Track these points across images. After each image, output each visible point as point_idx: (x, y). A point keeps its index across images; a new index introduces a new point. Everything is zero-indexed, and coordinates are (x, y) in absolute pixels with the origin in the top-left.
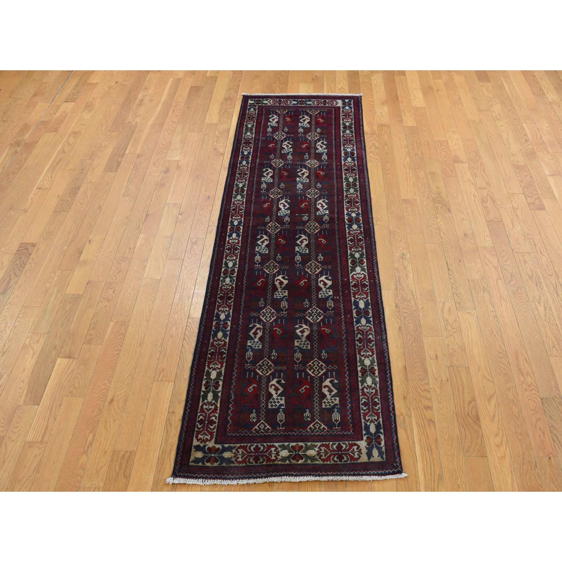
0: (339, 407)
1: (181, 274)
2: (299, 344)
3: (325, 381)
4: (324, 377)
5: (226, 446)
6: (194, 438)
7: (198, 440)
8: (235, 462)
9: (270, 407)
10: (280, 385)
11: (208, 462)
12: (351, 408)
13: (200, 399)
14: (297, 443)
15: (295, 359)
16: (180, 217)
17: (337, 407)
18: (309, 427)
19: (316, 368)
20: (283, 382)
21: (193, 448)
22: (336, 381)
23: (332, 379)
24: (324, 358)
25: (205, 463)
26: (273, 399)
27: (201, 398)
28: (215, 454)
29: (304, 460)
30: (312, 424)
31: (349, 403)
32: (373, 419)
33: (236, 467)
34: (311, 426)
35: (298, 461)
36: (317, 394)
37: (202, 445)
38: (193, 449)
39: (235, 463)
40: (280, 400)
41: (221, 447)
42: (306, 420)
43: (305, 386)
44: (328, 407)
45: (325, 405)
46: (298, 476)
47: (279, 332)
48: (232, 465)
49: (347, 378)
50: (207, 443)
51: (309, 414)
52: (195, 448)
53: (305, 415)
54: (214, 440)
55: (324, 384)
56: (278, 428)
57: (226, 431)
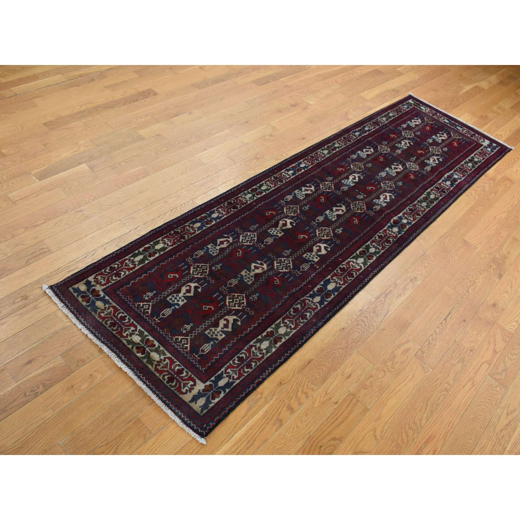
0: (217, 342)
1: (223, 171)
2: (245, 275)
3: (231, 315)
4: (234, 312)
5: (107, 298)
6: (94, 275)
7: (95, 278)
8: (98, 313)
9: (168, 299)
10: (195, 291)
11: (82, 297)
12: (226, 352)
13: (130, 254)
14: (154, 340)
15: (229, 282)
16: (268, 137)
17: (215, 341)
18: (177, 337)
19: (236, 301)
20: (200, 290)
21: (86, 280)
22: (239, 323)
23: (238, 319)
24: (251, 299)
25: (80, 296)
26: (178, 296)
27: (132, 254)
28: (93, 297)
29: (143, 356)
30: (182, 337)
31: (228, 346)
32: (232, 376)
33: (94, 317)
34: (180, 338)
35: (138, 352)
36: (213, 319)
37: (93, 283)
38: (84, 281)
39: (96, 314)
40: (180, 300)
41: (102, 296)
42: (181, 330)
43: (212, 307)
44: (209, 336)
45: (208, 333)
46: (124, 363)
47: (239, 254)
48: (93, 313)
49: (251, 328)
50: (98, 285)
51: (189, 328)
52: (86, 281)
53: (185, 325)
54: (105, 287)
55: (227, 317)
56: (155, 318)
57: (119, 288)
